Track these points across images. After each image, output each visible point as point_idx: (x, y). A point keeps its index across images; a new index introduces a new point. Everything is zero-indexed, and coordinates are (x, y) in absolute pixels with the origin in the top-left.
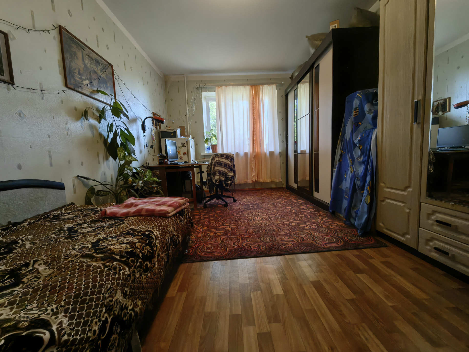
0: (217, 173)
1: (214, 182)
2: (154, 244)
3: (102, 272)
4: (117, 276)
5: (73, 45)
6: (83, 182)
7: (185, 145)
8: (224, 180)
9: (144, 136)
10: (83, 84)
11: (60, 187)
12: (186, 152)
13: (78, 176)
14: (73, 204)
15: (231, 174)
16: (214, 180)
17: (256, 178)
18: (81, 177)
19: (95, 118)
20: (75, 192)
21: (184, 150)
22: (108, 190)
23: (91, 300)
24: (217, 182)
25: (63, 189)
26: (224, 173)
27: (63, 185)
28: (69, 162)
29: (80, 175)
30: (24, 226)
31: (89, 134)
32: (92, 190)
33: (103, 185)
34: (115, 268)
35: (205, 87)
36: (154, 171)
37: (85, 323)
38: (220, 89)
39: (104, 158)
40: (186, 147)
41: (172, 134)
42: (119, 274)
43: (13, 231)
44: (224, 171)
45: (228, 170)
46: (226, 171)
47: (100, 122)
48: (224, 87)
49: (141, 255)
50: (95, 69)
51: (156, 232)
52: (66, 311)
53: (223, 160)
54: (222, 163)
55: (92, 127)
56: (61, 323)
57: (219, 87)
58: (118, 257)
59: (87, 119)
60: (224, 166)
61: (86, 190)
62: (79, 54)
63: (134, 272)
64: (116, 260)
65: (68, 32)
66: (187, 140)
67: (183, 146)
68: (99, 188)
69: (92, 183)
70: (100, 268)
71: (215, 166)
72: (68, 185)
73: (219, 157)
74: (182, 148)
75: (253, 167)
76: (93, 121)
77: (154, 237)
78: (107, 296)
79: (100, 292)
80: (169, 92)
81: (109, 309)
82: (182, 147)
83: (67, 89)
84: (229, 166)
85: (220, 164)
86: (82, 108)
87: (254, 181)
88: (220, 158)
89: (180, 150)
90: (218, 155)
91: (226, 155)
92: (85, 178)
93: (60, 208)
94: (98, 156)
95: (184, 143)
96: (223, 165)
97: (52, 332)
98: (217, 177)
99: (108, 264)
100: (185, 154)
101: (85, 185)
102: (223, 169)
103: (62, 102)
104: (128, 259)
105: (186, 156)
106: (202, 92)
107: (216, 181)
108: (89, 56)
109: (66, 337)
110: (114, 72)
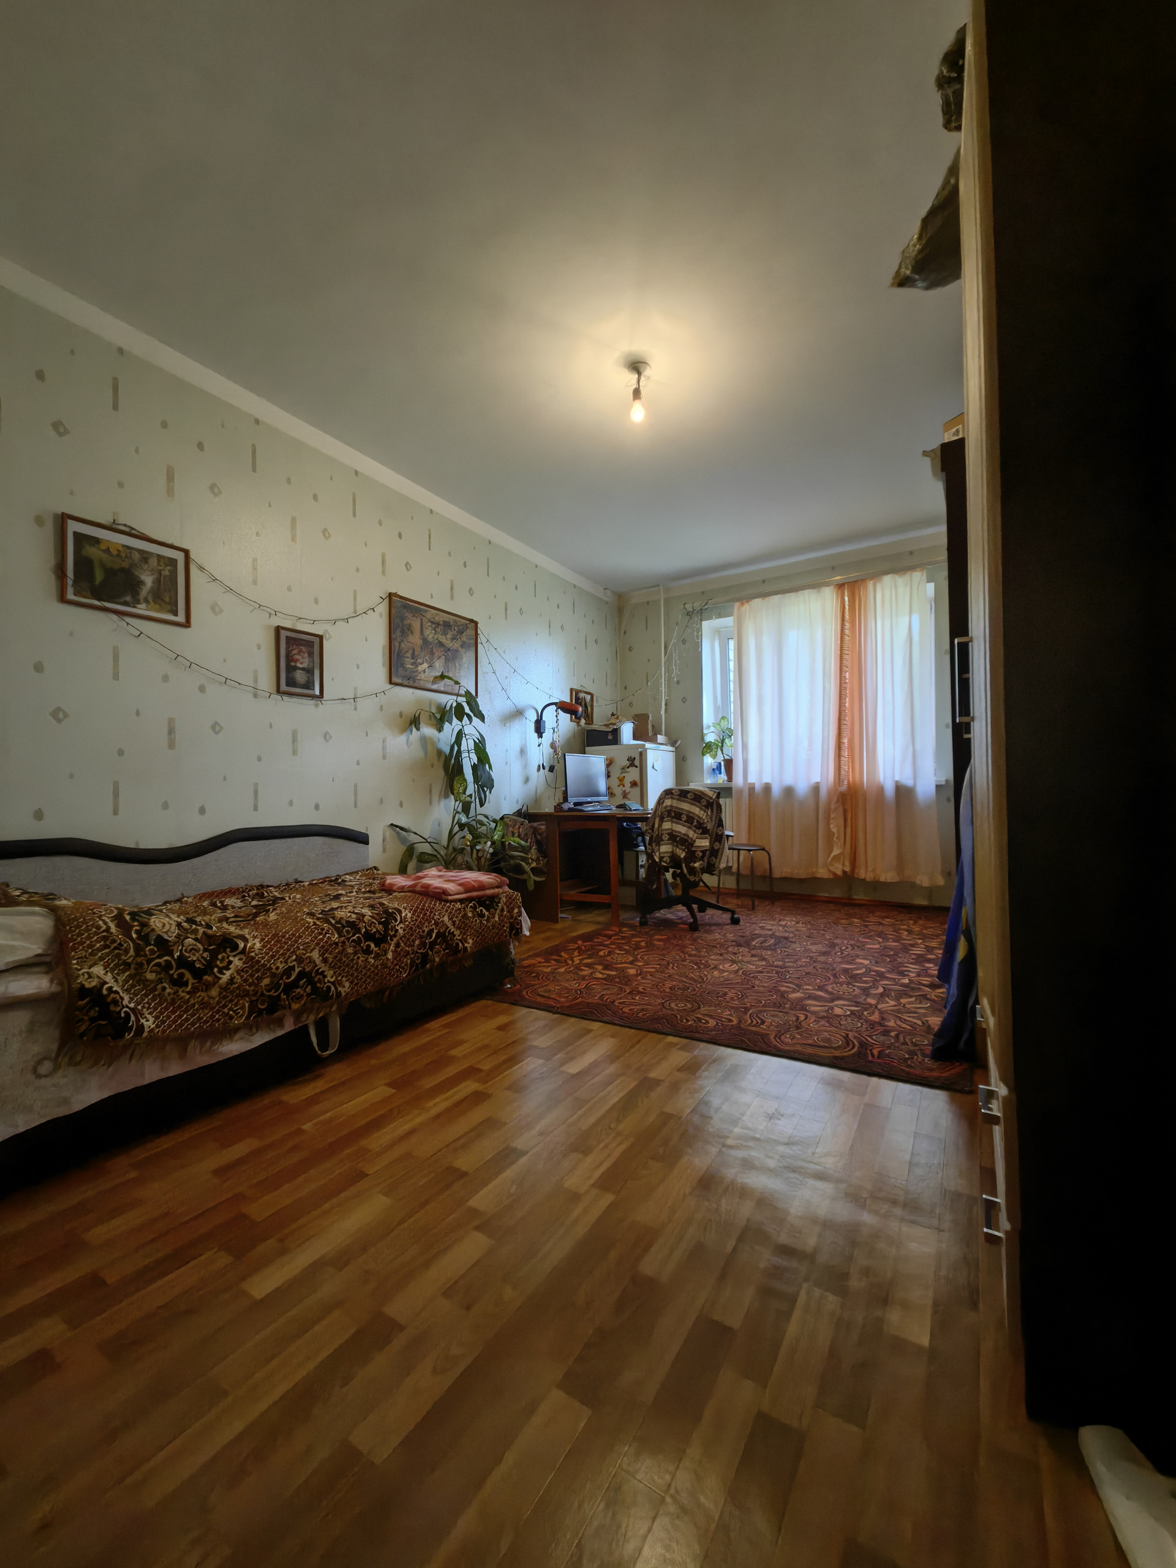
0: (666, 837)
1: (657, 860)
2: (392, 926)
3: (308, 927)
4: (321, 937)
5: (407, 614)
6: (398, 834)
7: (637, 762)
8: (685, 857)
9: (539, 745)
10: (417, 671)
11: (362, 839)
12: (637, 779)
13: (392, 825)
14: (375, 868)
15: (704, 843)
16: (657, 854)
17: (844, 865)
18: (397, 826)
19: (432, 725)
20: (384, 851)
21: (633, 774)
22: (435, 853)
23: (286, 943)
24: (664, 862)
25: (367, 843)
26: (687, 841)
27: (367, 836)
28: (381, 801)
29: (394, 823)
30: (304, 886)
31: (420, 754)
32: (410, 850)
33: (429, 843)
34: (323, 929)
35: (706, 607)
36: (535, 824)
37: (273, 956)
38: (746, 607)
39: (441, 792)
40: (637, 767)
41: (610, 737)
42: (325, 936)
43: (291, 889)
44: (685, 835)
45: (695, 831)
46: (691, 834)
47: (440, 729)
48: (756, 602)
49: (364, 930)
50: (441, 640)
51: (407, 914)
52: (262, 940)
53: (685, 806)
54: (683, 814)
55: (424, 740)
56: (255, 944)
57: (743, 604)
58: (333, 922)
59: (418, 729)
60: (685, 821)
61: (403, 848)
62: (416, 625)
63: (344, 943)
64: (330, 923)
65: (401, 597)
66: (640, 750)
67: (632, 765)
68: (426, 848)
69: (413, 838)
70: (310, 923)
71: (662, 820)
72: (375, 839)
73: (673, 798)
74: (628, 770)
75: (834, 830)
76: (428, 731)
77: (398, 918)
78: (301, 947)
79: (296, 941)
80: (625, 633)
81: (300, 960)
82: (628, 767)
83: (392, 686)
84: (698, 821)
85: (676, 815)
86: (410, 710)
87: (839, 873)
88: (678, 800)
89: (623, 775)
90: (672, 794)
91: (694, 794)
92: (402, 828)
93: (357, 872)
94: (430, 792)
95: (635, 758)
96: (684, 818)
97: (245, 946)
98: (665, 848)
99: (318, 923)
100: (634, 784)
101: (403, 840)
102: (681, 829)
103: (381, 708)
104: (344, 927)
105: (637, 790)
106: (701, 620)
107: (661, 858)
108: (433, 623)
109: (253, 954)
110: (479, 632)
